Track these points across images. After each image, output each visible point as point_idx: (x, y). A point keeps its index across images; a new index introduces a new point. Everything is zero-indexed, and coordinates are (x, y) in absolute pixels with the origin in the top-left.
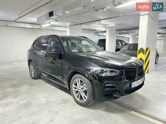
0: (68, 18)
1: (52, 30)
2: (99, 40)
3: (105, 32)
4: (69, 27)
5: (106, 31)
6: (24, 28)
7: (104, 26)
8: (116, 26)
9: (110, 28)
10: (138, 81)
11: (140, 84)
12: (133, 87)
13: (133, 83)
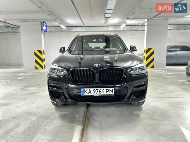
10: (99, 89)
11: (105, 94)
12: (86, 94)
13: (86, 89)
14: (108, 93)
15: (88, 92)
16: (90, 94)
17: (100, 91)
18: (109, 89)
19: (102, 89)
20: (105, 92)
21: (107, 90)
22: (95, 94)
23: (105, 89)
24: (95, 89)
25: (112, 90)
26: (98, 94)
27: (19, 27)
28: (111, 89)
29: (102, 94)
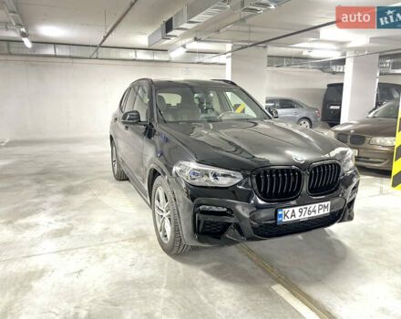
0: (221, 31)
1: (198, 63)
2: (329, 86)
3: (342, 62)
4: (230, 54)
5: (347, 60)
6: (134, 60)
7: (338, 47)
8: (372, 44)
9: (357, 50)
10: (308, 206)
11: (317, 214)
12: (286, 220)
13: (286, 210)
14: (322, 213)
15: (289, 216)
16: (293, 218)
17: (309, 211)
18: (323, 204)
19: (313, 206)
20: (317, 211)
21: (320, 208)
22: (302, 217)
23: (317, 205)
24: (302, 207)
25: (327, 206)
26: (307, 216)
28: (326, 203)
29: (313, 214)
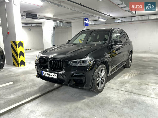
13: (43, 72)
14: (54, 77)
16: (45, 75)
17: (50, 75)
18: (54, 74)
19: (51, 73)
20: (52, 76)
21: (53, 75)
22: (48, 76)
23: (52, 74)
24: (48, 72)
25: (56, 75)
26: (49, 76)
27: (71, 23)
29: (51, 76)
